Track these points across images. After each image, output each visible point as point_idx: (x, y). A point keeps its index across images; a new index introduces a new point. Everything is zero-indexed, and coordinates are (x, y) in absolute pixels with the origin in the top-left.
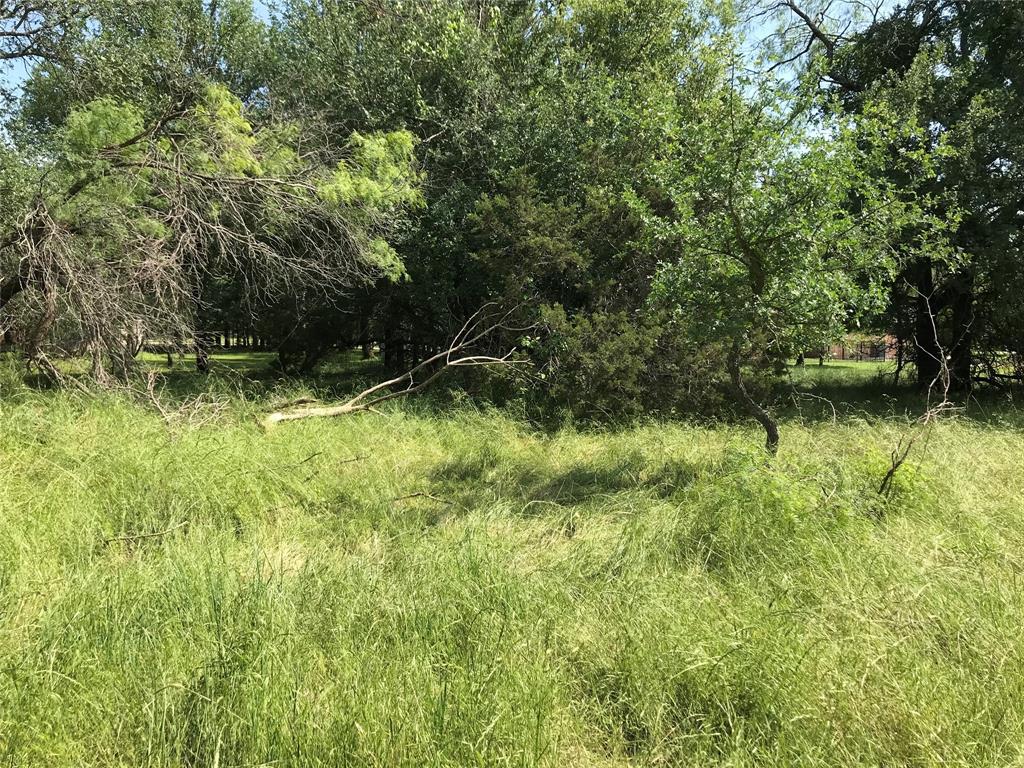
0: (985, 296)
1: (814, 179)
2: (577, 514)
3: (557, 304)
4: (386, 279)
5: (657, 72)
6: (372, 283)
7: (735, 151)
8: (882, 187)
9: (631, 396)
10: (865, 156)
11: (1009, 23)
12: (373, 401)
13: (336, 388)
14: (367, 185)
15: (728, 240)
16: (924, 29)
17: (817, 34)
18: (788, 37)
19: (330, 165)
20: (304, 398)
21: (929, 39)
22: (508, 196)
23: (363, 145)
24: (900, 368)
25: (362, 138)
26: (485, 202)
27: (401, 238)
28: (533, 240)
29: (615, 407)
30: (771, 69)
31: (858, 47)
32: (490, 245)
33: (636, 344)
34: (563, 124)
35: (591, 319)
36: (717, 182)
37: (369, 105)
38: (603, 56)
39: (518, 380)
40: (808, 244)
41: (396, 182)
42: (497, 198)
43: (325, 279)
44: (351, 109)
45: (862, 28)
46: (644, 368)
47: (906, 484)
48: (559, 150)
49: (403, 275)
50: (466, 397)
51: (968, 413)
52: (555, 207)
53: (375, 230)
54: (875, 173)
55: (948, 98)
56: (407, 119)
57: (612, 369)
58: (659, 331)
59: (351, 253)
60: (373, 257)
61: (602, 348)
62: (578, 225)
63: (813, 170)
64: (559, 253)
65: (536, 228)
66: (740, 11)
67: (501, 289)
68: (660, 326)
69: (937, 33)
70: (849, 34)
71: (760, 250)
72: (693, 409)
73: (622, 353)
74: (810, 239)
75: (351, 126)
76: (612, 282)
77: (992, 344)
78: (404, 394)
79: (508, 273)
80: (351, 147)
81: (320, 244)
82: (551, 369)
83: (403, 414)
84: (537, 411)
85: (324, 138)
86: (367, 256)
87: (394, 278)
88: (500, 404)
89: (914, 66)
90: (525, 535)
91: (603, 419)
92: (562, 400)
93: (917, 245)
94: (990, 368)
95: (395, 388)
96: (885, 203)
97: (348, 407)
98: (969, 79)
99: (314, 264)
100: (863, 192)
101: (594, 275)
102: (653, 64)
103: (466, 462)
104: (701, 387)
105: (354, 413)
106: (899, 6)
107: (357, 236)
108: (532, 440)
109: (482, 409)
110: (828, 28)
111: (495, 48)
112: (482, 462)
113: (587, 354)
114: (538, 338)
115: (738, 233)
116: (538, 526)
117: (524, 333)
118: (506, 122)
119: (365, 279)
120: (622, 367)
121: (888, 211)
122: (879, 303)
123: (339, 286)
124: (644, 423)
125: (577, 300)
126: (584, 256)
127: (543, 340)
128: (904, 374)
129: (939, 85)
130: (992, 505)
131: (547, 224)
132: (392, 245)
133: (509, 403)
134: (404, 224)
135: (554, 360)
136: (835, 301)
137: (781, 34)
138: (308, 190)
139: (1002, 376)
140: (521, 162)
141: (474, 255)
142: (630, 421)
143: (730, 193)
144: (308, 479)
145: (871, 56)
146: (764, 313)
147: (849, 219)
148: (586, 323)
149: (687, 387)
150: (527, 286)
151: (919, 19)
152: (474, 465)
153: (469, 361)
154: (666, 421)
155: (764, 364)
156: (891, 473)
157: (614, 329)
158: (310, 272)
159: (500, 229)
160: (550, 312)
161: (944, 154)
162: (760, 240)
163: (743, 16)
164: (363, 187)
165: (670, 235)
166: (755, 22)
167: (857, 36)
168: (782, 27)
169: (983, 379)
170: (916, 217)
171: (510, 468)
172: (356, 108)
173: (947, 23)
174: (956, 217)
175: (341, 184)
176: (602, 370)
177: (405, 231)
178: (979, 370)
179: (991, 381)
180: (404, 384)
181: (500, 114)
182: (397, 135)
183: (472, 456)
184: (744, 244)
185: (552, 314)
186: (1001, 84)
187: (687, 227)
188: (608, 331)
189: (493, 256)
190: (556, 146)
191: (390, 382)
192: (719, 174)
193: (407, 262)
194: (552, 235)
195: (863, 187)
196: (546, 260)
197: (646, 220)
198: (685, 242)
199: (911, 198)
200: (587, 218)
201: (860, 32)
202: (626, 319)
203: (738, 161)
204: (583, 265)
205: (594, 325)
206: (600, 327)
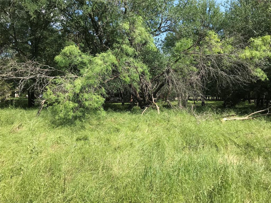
4: (260, 80)
6: (255, 81)
12: (255, 117)
13: (242, 112)
14: (255, 52)
19: (243, 48)
23: (254, 41)
25: (253, 39)
27: (265, 67)
37: (255, 29)
41: (264, 51)
43: (240, 80)
44: (250, 31)
49: (266, 79)
53: (257, 66)
56: (268, 32)
59: (248, 73)
60: (256, 74)
75: (250, 37)
78: (265, 115)
80: (250, 42)
81: (239, 70)
83: (265, 121)
85: (241, 41)
86: (254, 73)
87: (263, 79)
95: (262, 113)
97: (246, 118)
99: (237, 77)
105: (249, 120)
107: (251, 68)
119: (253, 80)
123: (245, 82)
132: (262, 70)
134: (267, 63)
138: (236, 56)
144: (237, 138)
158: (236, 79)
164: (254, 53)
172: (251, 31)
175: (247, 53)
177: (267, 65)
180: (266, 112)
182: (266, 37)
191: (261, 111)
193: (267, 75)
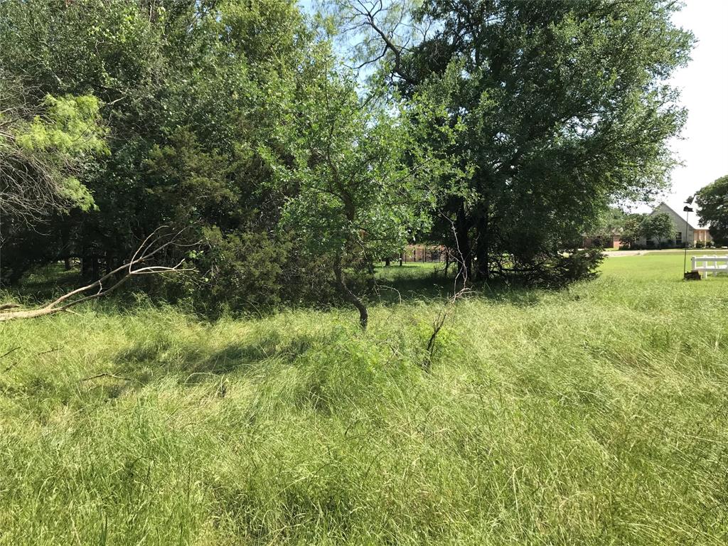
0: (495, 219)
1: (382, 142)
2: (227, 380)
3: (214, 227)
4: (78, 209)
5: (283, 63)
6: (67, 212)
7: (330, 122)
8: (425, 149)
9: (272, 292)
10: (415, 129)
11: (502, 47)
12: (67, 304)
14: (59, 135)
15: (331, 183)
16: (454, 48)
17: (389, 45)
18: (372, 45)
19: (28, 119)
20: (9, 304)
21: (457, 54)
22: (175, 147)
23: (56, 105)
24: (447, 267)
25: (55, 99)
26: (157, 151)
27: (91, 177)
28: (195, 179)
29: (261, 300)
30: (361, 66)
31: (415, 55)
32: (162, 183)
33: (274, 255)
34: (216, 96)
35: (241, 237)
36: (319, 143)
37: (61, 74)
38: (245, 49)
39: (187, 283)
40: (381, 186)
41: (86, 134)
42: (167, 148)
43: (25, 209)
44: (45, 75)
45: (417, 44)
46: (280, 271)
47: (443, 342)
48: (213, 115)
49: (92, 206)
50: (146, 298)
51: (486, 295)
52: (211, 156)
53: (67, 171)
54: (420, 140)
55: (468, 93)
56: (95, 87)
57: (257, 273)
58: (290, 245)
59: (46, 188)
60: (67, 192)
61: (249, 259)
62: (229, 170)
63: (382, 137)
64: (216, 189)
65: (197, 171)
66: (340, 25)
67: (172, 215)
68: (291, 242)
69: (461, 50)
70: (409, 46)
71: (350, 190)
72: (316, 299)
73: (264, 261)
74: (381, 184)
75: (47, 89)
76: (256, 210)
77: (500, 250)
78: (94, 298)
79: (178, 204)
80: (45, 106)
81: (20, 181)
82: (213, 275)
83: (94, 313)
84: (202, 307)
85: (22, 98)
86: (61, 191)
87: (85, 208)
88: (173, 302)
89: (447, 71)
90: (188, 398)
91: (251, 309)
92: (221, 297)
93: (449, 188)
94: (500, 266)
95: (86, 293)
96: (427, 160)
97: (48, 309)
98: (480, 81)
99: (14, 197)
100: (414, 152)
101: (243, 206)
102: (280, 58)
103: (144, 347)
104: (320, 283)
105: (53, 314)
106: (438, 31)
107: (52, 175)
108: (198, 328)
109: (159, 306)
110: (396, 41)
111: (163, 37)
112: (157, 346)
113: (239, 262)
114: (202, 252)
115: (336, 179)
116: (198, 391)
117: (191, 249)
118: (173, 93)
119: (60, 208)
120: (265, 271)
121: (431, 165)
122: (426, 225)
123: (37, 215)
124: (281, 311)
125: (230, 224)
126: (235, 192)
127: (206, 253)
128: (450, 270)
129: (463, 83)
130: (496, 352)
131: (206, 168)
132: (83, 182)
133: (180, 301)
134: (93, 166)
135: (215, 268)
136: (399, 224)
137: (366, 43)
138: (8, 138)
139: (506, 270)
140: (185, 122)
141: (150, 190)
142: (272, 309)
143: (329, 151)
144: (7, 369)
145: (423, 62)
146: (354, 232)
147: (407, 170)
148: (238, 240)
149: (311, 285)
150: (192, 213)
151: (451, 41)
152: (150, 349)
153: (147, 270)
154: (296, 308)
155: (361, 266)
156: (434, 336)
157: (258, 244)
158: (12, 204)
159: (171, 172)
160: (210, 232)
161: (460, 129)
162: (350, 183)
163: (342, 28)
164: (56, 137)
165: (291, 179)
166: (349, 33)
167: (413, 49)
168: (367, 38)
169: (496, 272)
170: (448, 169)
171: (179, 350)
172: (50, 76)
173: (468, 44)
174: (471, 169)
175: (37, 134)
176: (250, 274)
177: (94, 172)
178: (493, 266)
179: (500, 273)
180: (95, 290)
181: (168, 87)
182: (84, 98)
183: (149, 343)
184: (340, 186)
185: (211, 234)
186: (499, 85)
187: (303, 174)
188: (254, 246)
189: (165, 191)
190: (211, 112)
191: (83, 288)
192: (320, 137)
193: (95, 196)
194: (209, 176)
195: (413, 149)
196: (206, 194)
197: (274, 168)
198: (302, 184)
199: (443, 157)
200: (235, 165)
201: (416, 45)
202: (266, 237)
203: (332, 129)
204: (234, 198)
205: (244, 242)
206: (248, 243)
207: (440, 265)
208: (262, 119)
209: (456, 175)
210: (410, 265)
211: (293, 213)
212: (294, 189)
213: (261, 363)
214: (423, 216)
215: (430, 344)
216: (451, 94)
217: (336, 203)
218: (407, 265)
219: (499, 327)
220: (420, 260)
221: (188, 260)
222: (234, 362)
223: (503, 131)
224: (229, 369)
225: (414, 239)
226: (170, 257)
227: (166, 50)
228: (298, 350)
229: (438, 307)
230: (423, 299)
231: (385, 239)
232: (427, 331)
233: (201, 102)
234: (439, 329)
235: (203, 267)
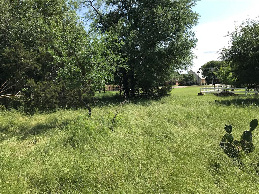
0: (137, 76)
1: (95, 48)
2: (37, 137)
3: (32, 79)
5: (58, 18)
7: (74, 40)
8: (110, 51)
9: (55, 103)
10: (106, 43)
11: (137, 16)
15: (76, 62)
16: (121, 15)
17: (98, 13)
18: (92, 13)
21: (122, 17)
22: (15, 48)
24: (121, 93)
26: (7, 49)
28: (23, 61)
29: (51, 107)
30: (88, 20)
31: (107, 17)
32: (10, 62)
33: (56, 89)
34: (31, 29)
35: (42, 82)
36: (71, 48)
38: (43, 12)
39: (21, 101)
40: (95, 64)
42: (11, 49)
45: (108, 13)
46: (58, 96)
47: (118, 119)
48: (31, 36)
50: (4, 107)
51: (134, 102)
52: (30, 52)
54: (109, 48)
55: (126, 31)
57: (49, 96)
58: (62, 86)
61: (46, 91)
62: (37, 58)
63: (95, 46)
64: (32, 65)
65: (25, 58)
66: (79, 5)
67: (14, 75)
68: (62, 84)
69: (123, 16)
70: (105, 14)
71: (84, 65)
72: (72, 105)
73: (52, 92)
74: (95, 63)
76: (48, 73)
77: (138, 87)
79: (17, 70)
82: (31, 97)
84: (28, 109)
88: (16, 108)
89: (118, 23)
90: (21, 145)
91: (47, 110)
92: (35, 106)
93: (119, 65)
94: (138, 92)
96: (111, 55)
98: (130, 27)
100: (106, 52)
101: (43, 71)
102: (56, 16)
103: (3, 126)
104: (74, 100)
106: (115, 9)
108: (26, 118)
109: (10, 110)
110: (100, 11)
111: (9, 6)
112: (8, 125)
113: (42, 92)
114: (27, 89)
115: (78, 61)
116: (26, 142)
117: (23, 87)
118: (13, 27)
120: (52, 95)
121: (112, 56)
122: (112, 78)
124: (59, 110)
125: (38, 78)
126: (40, 66)
127: (28, 89)
128: (122, 94)
129: (124, 28)
130: (136, 122)
131: (28, 57)
133: (18, 108)
135: (32, 95)
136: (102, 78)
137: (90, 12)
139: (141, 93)
140: (19, 39)
141: (5, 65)
142: (55, 110)
143: (75, 51)
145: (110, 19)
146: (86, 81)
147: (104, 58)
148: (41, 84)
149: (70, 100)
150: (23, 74)
151: (120, 12)
152: (6, 127)
153: (4, 96)
154: (65, 109)
155: (89, 93)
156: (115, 118)
157: (49, 85)
159: (13, 58)
160: (30, 81)
161: (122, 44)
162: (83, 63)
163: (80, 6)
165: (61, 61)
166: (83, 8)
167: (107, 15)
168: (90, 10)
169: (137, 94)
170: (119, 58)
171: (18, 127)
173: (126, 14)
174: (127, 58)
176: (46, 97)
178: (136, 92)
179: (138, 94)
181: (11, 25)
183: (5, 124)
184: (80, 64)
185: (30, 82)
186: (137, 29)
187: (66, 59)
188: (48, 86)
189: (11, 65)
190: (29, 35)
192: (71, 46)
194: (29, 60)
195: (106, 51)
196: (28, 66)
197: (54, 57)
198: (65, 63)
199: (117, 54)
200: (39, 55)
201: (107, 14)
202: (52, 83)
203: (76, 43)
204: (40, 68)
205: (43, 85)
206: (45, 85)
207: (118, 92)
208: (49, 39)
209: (122, 60)
210: (108, 92)
211: (62, 73)
212: (62, 65)
213: (51, 130)
214: (111, 75)
215: (114, 120)
216: (120, 31)
217: (79, 70)
218: (107, 92)
219: (138, 113)
220: (111, 90)
221: (22, 92)
222: (40, 130)
223: (138, 45)
224: (38, 133)
225: (108, 83)
226: (14, 91)
227: (10, 11)
228: (65, 124)
229: (117, 107)
230: (112, 104)
231: (97, 83)
232: (112, 115)
233: (25, 31)
234: (116, 115)
235: (27, 94)
